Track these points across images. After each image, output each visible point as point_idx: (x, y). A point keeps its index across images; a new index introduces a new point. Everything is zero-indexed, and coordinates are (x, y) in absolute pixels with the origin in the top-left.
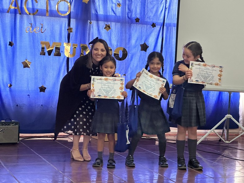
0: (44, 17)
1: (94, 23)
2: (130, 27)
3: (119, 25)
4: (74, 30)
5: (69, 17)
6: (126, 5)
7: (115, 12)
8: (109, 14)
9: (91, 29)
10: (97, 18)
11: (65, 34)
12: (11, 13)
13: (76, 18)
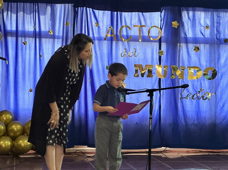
0: (137, 42)
1: (183, 45)
2: (219, 47)
3: (207, 46)
4: (165, 53)
5: (160, 41)
6: (214, 27)
7: (204, 34)
8: (197, 36)
9: (181, 51)
10: (187, 41)
11: (156, 57)
12: (107, 40)
13: (167, 42)
